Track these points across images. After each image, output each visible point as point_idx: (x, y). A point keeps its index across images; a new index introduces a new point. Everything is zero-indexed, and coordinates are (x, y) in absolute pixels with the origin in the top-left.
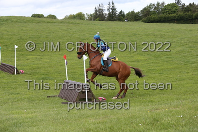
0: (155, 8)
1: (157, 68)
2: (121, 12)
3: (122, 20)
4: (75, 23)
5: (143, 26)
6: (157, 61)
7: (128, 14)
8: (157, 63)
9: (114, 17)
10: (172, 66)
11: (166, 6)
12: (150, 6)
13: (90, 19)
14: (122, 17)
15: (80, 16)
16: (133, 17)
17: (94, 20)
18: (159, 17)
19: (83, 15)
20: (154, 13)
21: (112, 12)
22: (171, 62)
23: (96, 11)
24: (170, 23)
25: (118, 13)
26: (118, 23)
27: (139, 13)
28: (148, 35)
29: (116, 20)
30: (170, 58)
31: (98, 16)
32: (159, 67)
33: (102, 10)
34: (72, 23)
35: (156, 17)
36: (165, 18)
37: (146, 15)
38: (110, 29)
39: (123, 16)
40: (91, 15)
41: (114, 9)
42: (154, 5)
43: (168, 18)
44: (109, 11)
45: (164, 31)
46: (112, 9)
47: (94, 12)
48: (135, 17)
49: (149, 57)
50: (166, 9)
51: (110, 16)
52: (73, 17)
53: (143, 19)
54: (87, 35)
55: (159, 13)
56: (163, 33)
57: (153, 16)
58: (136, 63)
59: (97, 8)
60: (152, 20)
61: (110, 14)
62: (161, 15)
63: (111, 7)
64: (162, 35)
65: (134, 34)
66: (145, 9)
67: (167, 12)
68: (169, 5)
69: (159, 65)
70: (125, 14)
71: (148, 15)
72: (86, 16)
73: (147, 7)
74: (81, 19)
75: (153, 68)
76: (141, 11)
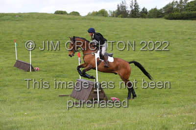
0: (178, 5)
1: (176, 66)
2: (144, 8)
3: (145, 17)
4: (97, 20)
5: (165, 23)
6: (176, 59)
7: (151, 11)
8: (176, 61)
9: (136, 13)
10: (191, 64)
11: (188, 3)
12: (173, 3)
13: (113, 16)
14: (144, 14)
15: (103, 13)
16: (156, 14)
17: (117, 17)
18: (182, 14)
19: (106, 12)
20: (177, 10)
21: (135, 9)
22: (191, 59)
23: (119, 8)
24: (192, 20)
25: (140, 10)
26: (140, 19)
27: (161, 10)
28: (169, 32)
29: (139, 17)
30: (190, 56)
31: (121, 13)
32: (179, 64)
33: (125, 7)
34: (93, 20)
35: (179, 14)
36: (188, 15)
37: (169, 12)
38: (131, 26)
39: (146, 12)
40: (114, 12)
41: (136, 6)
42: (177, 2)
43: (191, 15)
44: (132, 8)
45: (186, 28)
46: (135, 6)
47: (117, 9)
48: (158, 14)
49: (169, 55)
50: (188, 6)
51: (133, 13)
52: (96, 14)
53: (166, 16)
54: (107, 31)
55: (181, 10)
56: (185, 30)
57: (176, 13)
58: (155, 61)
59: (120, 5)
60: (175, 17)
61: (132, 11)
62: (183, 12)
63: (134, 4)
64: (183, 32)
65: (155, 31)
66: (167, 6)
67: (189, 9)
68: (191, 2)
69: (179, 62)
70: (148, 11)
71: (171, 12)
72: (109, 13)
73: (170, 4)
74: (103, 16)
75: (172, 66)
76: (164, 8)
